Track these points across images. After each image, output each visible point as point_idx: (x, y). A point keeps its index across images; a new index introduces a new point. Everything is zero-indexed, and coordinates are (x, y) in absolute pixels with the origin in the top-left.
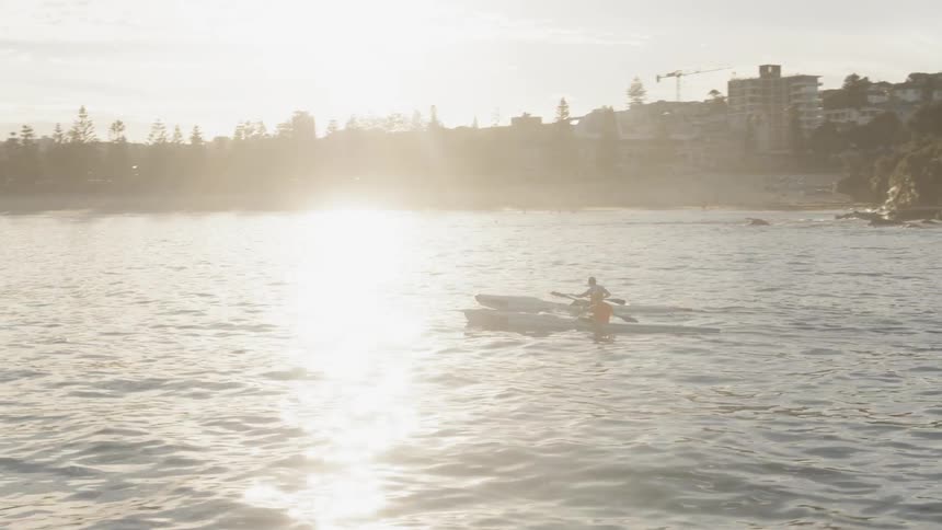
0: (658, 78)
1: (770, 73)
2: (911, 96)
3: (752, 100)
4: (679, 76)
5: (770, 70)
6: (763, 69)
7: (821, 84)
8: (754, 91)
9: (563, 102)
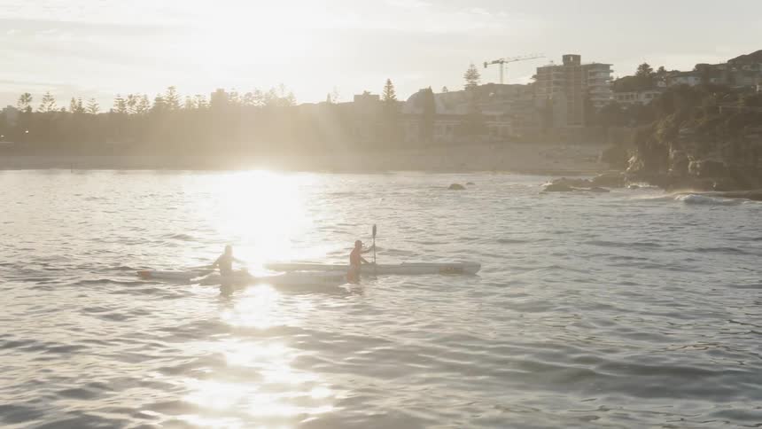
0: (486, 65)
1: (571, 61)
2: (692, 82)
3: (557, 83)
4: (502, 63)
5: (572, 59)
6: (566, 58)
7: (612, 71)
8: (558, 76)
9: (389, 82)
